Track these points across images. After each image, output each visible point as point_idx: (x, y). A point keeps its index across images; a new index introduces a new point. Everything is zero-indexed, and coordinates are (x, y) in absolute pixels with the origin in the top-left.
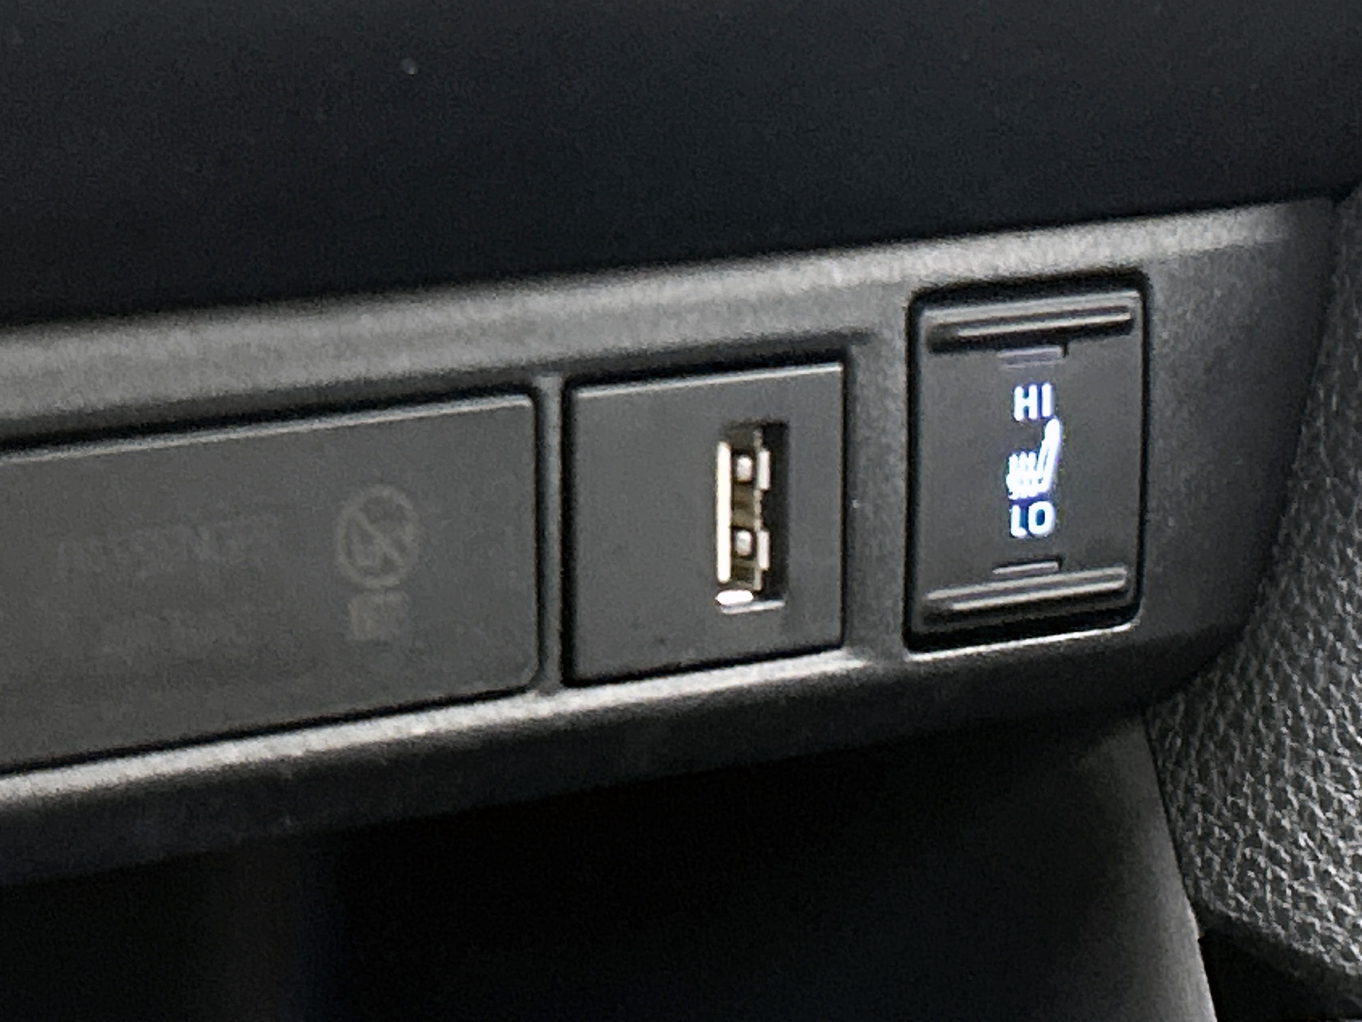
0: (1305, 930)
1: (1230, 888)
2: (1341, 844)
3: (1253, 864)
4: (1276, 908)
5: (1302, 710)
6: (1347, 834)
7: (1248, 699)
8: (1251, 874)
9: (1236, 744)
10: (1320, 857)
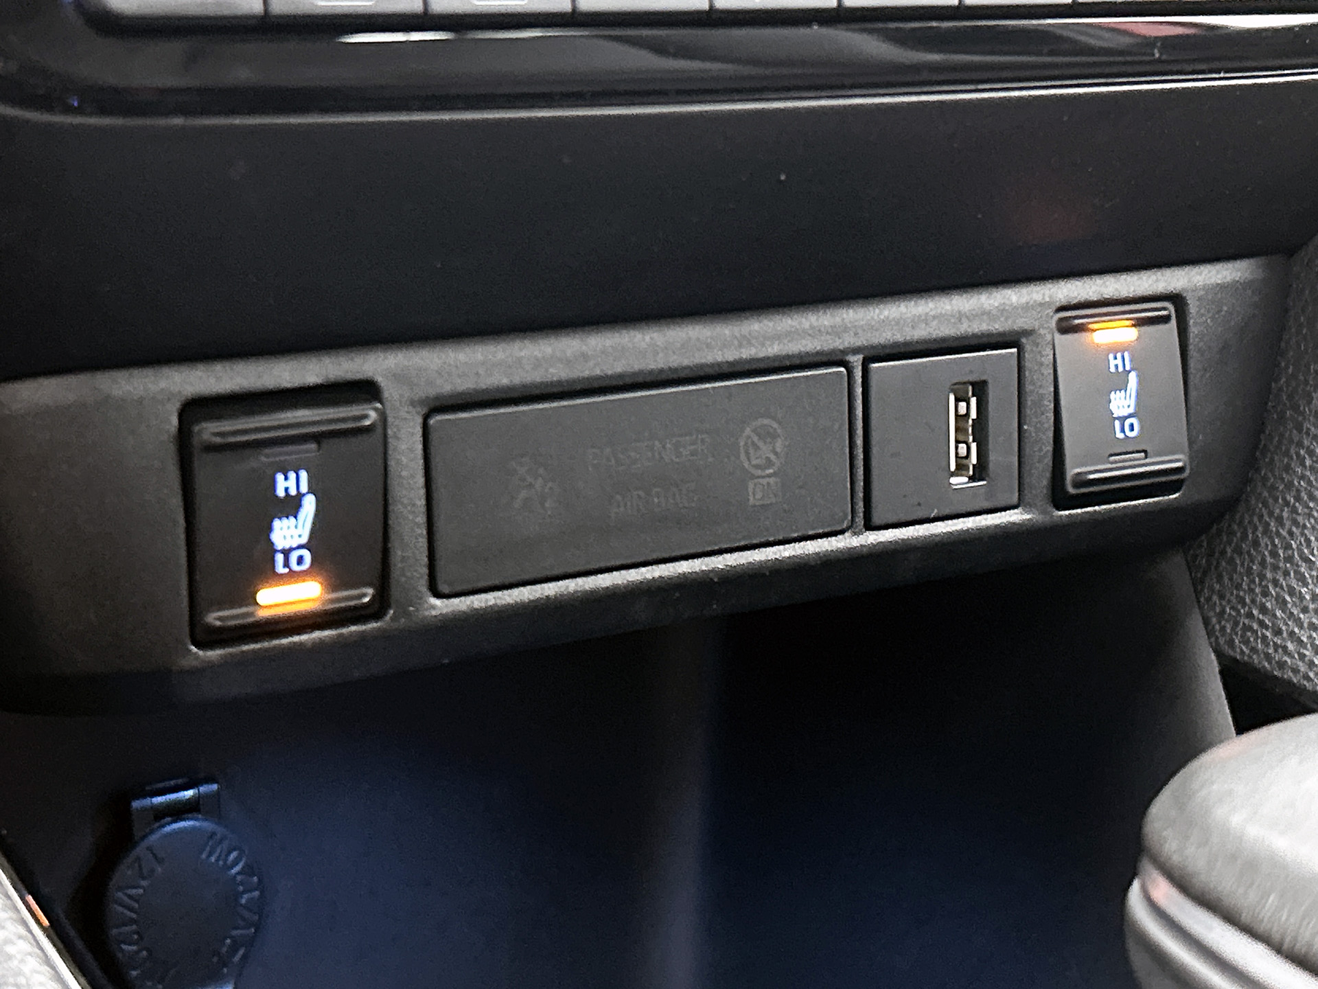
0: (1282, 665)
1: (1237, 641)
2: (1302, 616)
3: (1250, 628)
4: (1265, 653)
5: (1276, 541)
6: (1305, 610)
7: (1244, 537)
8: (1249, 634)
9: (1238, 562)
10: (1290, 623)
